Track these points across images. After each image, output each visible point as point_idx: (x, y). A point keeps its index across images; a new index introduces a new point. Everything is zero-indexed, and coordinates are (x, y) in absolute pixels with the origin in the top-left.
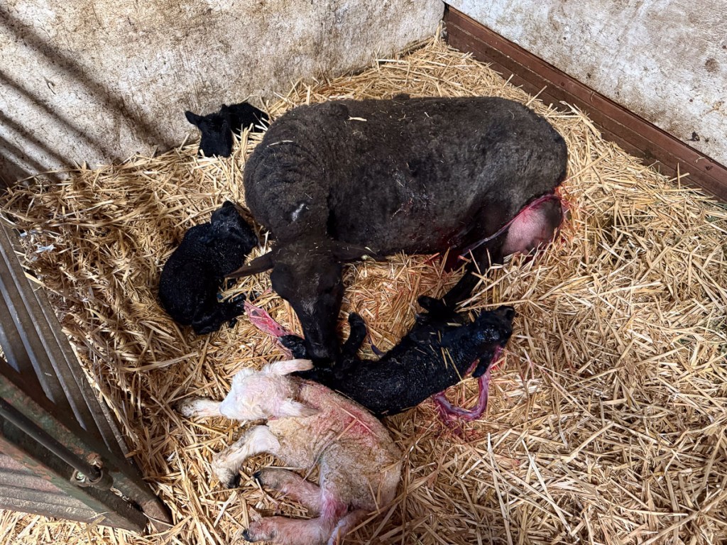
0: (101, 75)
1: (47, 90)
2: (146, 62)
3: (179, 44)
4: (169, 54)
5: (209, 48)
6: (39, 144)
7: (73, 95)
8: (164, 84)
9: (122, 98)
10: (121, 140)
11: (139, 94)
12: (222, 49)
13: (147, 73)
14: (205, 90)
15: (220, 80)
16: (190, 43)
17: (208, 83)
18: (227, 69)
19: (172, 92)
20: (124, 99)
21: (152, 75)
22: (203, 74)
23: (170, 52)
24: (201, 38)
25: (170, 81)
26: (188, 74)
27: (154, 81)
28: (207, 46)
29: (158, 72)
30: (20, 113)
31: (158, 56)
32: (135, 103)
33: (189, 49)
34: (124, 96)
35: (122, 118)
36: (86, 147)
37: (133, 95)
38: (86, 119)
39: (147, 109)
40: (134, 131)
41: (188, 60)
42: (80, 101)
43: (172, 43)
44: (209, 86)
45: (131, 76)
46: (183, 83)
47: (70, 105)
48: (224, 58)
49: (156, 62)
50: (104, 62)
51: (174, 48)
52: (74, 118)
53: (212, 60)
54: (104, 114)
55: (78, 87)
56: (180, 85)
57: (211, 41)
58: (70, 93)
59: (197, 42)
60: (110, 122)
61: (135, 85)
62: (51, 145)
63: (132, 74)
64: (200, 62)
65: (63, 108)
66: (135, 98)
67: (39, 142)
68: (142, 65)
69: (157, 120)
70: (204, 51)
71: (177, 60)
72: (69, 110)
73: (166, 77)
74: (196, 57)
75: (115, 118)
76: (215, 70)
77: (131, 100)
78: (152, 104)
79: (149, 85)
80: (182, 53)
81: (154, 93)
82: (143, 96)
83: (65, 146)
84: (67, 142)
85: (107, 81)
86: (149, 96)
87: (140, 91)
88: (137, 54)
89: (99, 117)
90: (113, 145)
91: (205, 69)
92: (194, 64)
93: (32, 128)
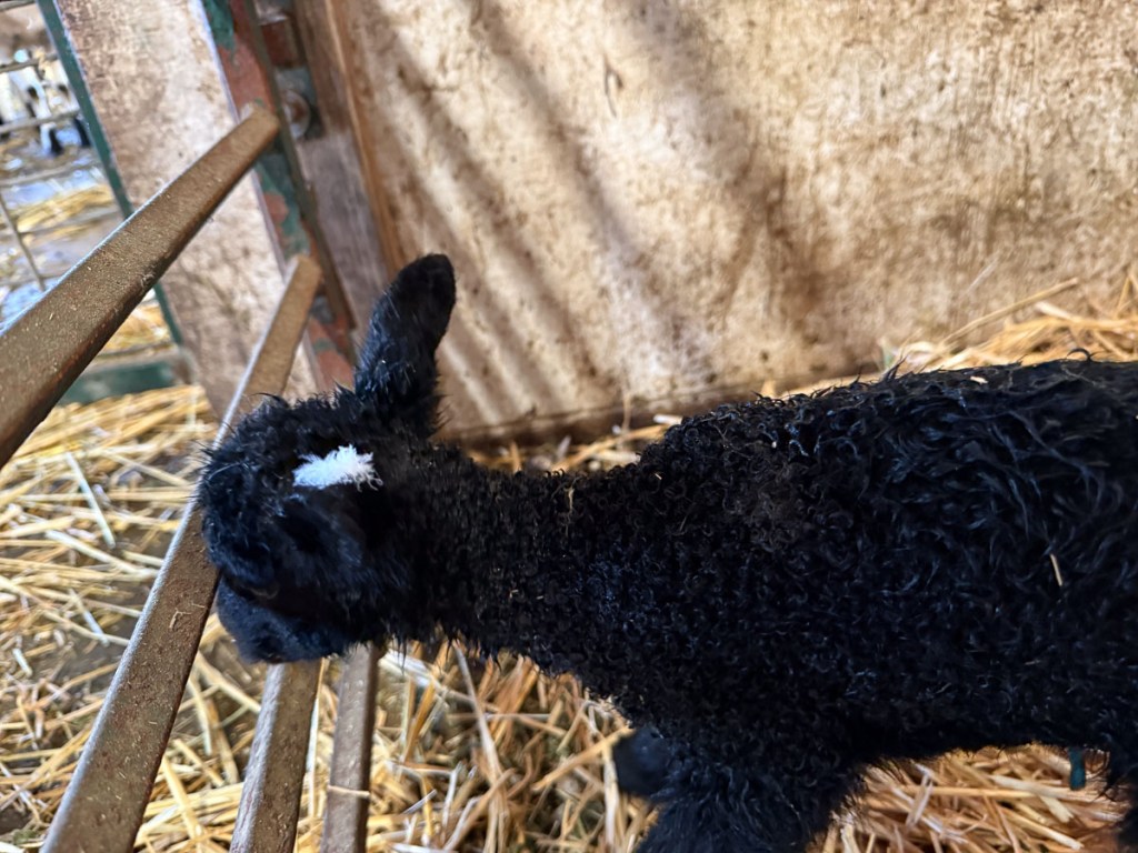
0: (754, 84)
1: (599, 95)
2: (892, 69)
3: (1006, 32)
4: (965, 59)
5: (1086, 68)
6: (527, 261)
7: (661, 129)
8: (915, 157)
9: (784, 171)
10: (736, 306)
11: (836, 170)
12: (1121, 79)
13: (880, 108)
14: (1020, 203)
15: (1077, 184)
16: (1039, 37)
17: (1038, 184)
18: (1111, 152)
19: (928, 189)
20: (791, 174)
21: (894, 117)
22: (1036, 150)
23: (970, 56)
24: (1076, 27)
25: (934, 148)
26: (992, 141)
27: (890, 140)
28: (1082, 60)
29: (912, 114)
30: (509, 153)
31: (933, 58)
32: (814, 198)
33: (1028, 57)
34: (792, 165)
35: (761, 237)
36: (638, 302)
37: (818, 169)
38: (668, 216)
39: (841, 225)
40: (780, 287)
41: (1011, 93)
42: (671, 153)
43: (986, 26)
44: (1037, 196)
45: (834, 107)
46: (968, 167)
47: (642, 160)
48: (1115, 113)
49: (916, 79)
50: (776, 44)
51: (987, 42)
52: (639, 204)
53: (1079, 110)
54: (721, 212)
55: (683, 108)
56: (957, 172)
57: (1102, 45)
58: (654, 121)
59: (1057, 38)
60: (725, 240)
61: (834, 138)
62: (555, 273)
63: (839, 101)
64: (1042, 106)
65: (621, 167)
66: (821, 180)
67: (528, 255)
68: (877, 78)
69: (854, 267)
70: (1066, 75)
71: (981, 85)
72: (635, 174)
73: (928, 134)
74: (1037, 89)
75: (745, 231)
76: (1074, 144)
77: (806, 188)
78: (859, 213)
79: (871, 147)
80: (1004, 65)
81: (877, 178)
82: (845, 180)
83: (587, 284)
84: (595, 272)
85: (765, 108)
86: (860, 184)
87: (841, 160)
88: (875, 37)
89: (703, 218)
90: (710, 314)
91: (1048, 134)
92: (1021, 110)
93: (524, 208)
